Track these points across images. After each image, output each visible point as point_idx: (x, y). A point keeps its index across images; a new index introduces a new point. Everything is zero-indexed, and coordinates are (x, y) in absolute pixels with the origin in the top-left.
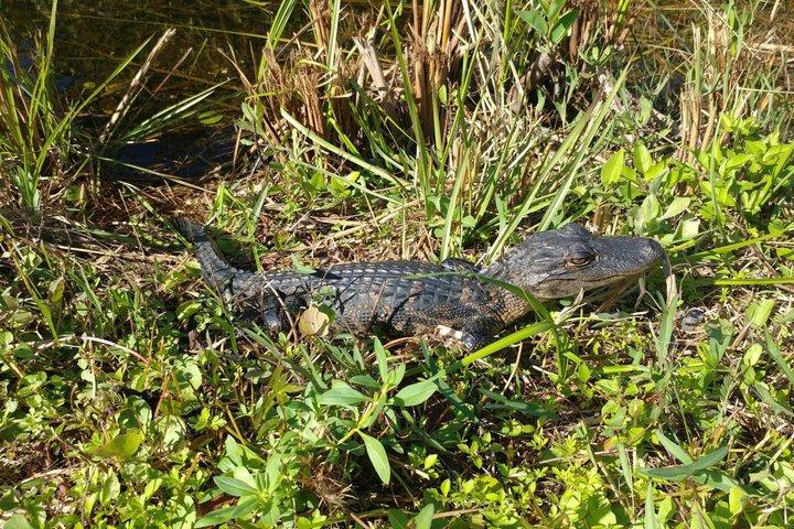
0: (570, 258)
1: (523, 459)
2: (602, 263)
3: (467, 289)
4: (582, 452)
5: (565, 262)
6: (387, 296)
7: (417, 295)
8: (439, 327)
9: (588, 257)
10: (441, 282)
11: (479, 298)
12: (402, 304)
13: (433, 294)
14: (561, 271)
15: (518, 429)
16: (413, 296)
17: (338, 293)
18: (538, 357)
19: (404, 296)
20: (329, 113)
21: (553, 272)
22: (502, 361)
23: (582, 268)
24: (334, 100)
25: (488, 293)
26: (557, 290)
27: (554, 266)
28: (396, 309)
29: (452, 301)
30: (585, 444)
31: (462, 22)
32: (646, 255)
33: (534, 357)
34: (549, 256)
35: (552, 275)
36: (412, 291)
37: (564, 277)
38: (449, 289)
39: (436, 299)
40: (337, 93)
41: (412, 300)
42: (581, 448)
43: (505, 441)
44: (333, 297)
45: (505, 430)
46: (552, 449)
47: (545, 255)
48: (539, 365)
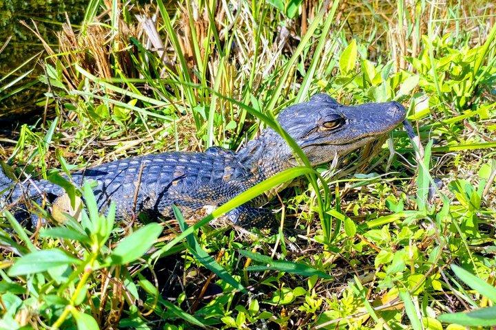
0: (321, 122)
1: (297, 327)
2: (352, 125)
3: (228, 169)
4: (360, 309)
5: (318, 127)
6: (151, 183)
7: (181, 178)
8: (205, 207)
9: (339, 121)
10: (203, 165)
11: (240, 175)
12: (166, 189)
13: (196, 176)
14: (315, 135)
15: (289, 296)
16: (176, 179)
17: (104, 188)
18: (303, 227)
19: (168, 181)
20: (116, 66)
21: (307, 138)
22: (268, 231)
23: (334, 131)
24: (118, 53)
25: (249, 170)
26: (312, 157)
27: (308, 132)
28: (161, 195)
29: (215, 181)
30: (363, 300)
31: (222, 12)
32: (392, 114)
33: (298, 227)
34: (302, 123)
35: (307, 141)
36: (176, 175)
37: (318, 142)
38: (211, 171)
39: (199, 180)
40: (120, 47)
41: (175, 183)
42: (358, 306)
43: (277, 310)
44: (100, 191)
45: (276, 299)
46: (326, 312)
47: (298, 123)
48: (304, 234)
